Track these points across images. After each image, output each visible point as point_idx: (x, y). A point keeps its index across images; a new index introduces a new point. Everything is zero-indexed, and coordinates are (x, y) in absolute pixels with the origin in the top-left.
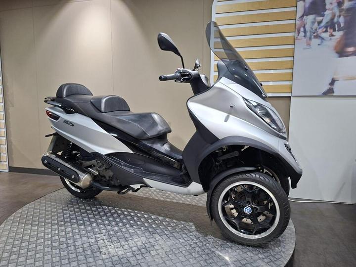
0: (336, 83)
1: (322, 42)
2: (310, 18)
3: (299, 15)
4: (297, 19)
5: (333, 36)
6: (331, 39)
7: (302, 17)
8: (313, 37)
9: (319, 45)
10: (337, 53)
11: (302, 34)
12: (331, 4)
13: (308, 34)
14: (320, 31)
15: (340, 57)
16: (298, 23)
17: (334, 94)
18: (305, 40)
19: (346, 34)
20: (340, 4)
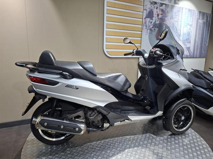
1: (152, 32)
2: (148, 19)
3: (144, 17)
4: (143, 19)
6: (155, 31)
8: (149, 29)
10: (156, 38)
11: (145, 27)
12: (155, 14)
13: (147, 27)
14: (151, 27)
15: (157, 40)
16: (144, 21)
18: (146, 30)
20: (158, 15)
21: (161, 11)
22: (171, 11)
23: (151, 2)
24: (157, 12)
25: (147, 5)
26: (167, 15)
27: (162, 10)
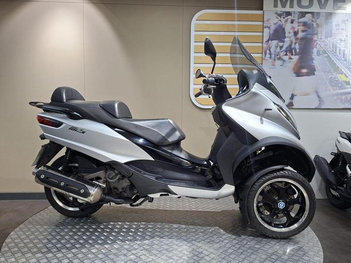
0: (295, 97)
1: (283, 63)
2: (274, 43)
3: (265, 39)
4: (264, 42)
5: (291, 59)
6: (290, 62)
7: (268, 41)
8: (276, 58)
9: (281, 65)
10: (295, 73)
11: (268, 56)
12: (289, 33)
13: (273, 56)
14: (282, 54)
15: (297, 76)
16: (265, 46)
17: (294, 107)
18: (270, 61)
19: (301, 59)
20: (296, 33)
21: (303, 26)
22: (326, 23)
23: (279, 13)
24: (293, 28)
25: (270, 19)
26: (317, 31)
27: (305, 24)
